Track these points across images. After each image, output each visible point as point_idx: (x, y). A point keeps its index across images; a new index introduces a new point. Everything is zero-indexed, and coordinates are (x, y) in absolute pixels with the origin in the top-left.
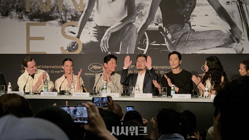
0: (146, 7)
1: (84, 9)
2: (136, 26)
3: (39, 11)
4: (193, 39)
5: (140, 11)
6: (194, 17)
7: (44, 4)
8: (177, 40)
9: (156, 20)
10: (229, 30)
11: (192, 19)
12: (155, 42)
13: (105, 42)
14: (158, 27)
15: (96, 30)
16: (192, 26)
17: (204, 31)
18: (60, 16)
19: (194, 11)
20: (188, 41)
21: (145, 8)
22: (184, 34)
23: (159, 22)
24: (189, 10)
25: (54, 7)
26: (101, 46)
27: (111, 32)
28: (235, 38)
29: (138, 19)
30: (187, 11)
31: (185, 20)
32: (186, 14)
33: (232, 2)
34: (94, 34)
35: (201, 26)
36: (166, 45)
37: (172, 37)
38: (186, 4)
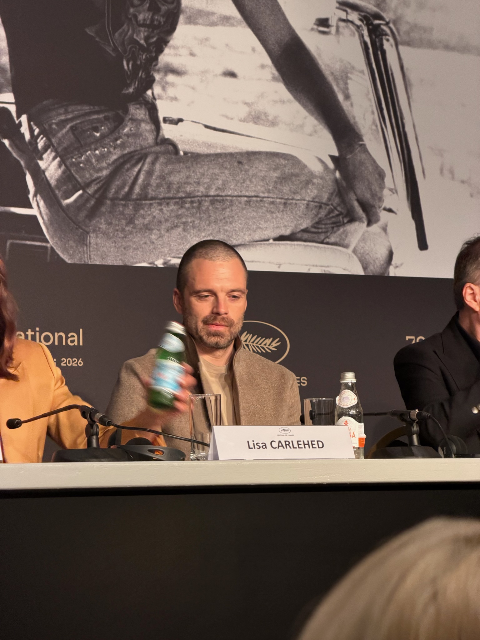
4: (169, 188)
6: (171, 78)
8: (90, 191)
10: (333, 158)
11: (164, 88)
16: (165, 120)
17: (219, 151)
19: (171, 43)
20: (146, 198)
22: (125, 163)
24: (147, 39)
28: (358, 200)
30: (137, 43)
31: (131, 90)
32: (133, 58)
33: (342, 24)
35: (207, 127)
36: (33, 212)
37: (64, 172)
38: (133, 6)
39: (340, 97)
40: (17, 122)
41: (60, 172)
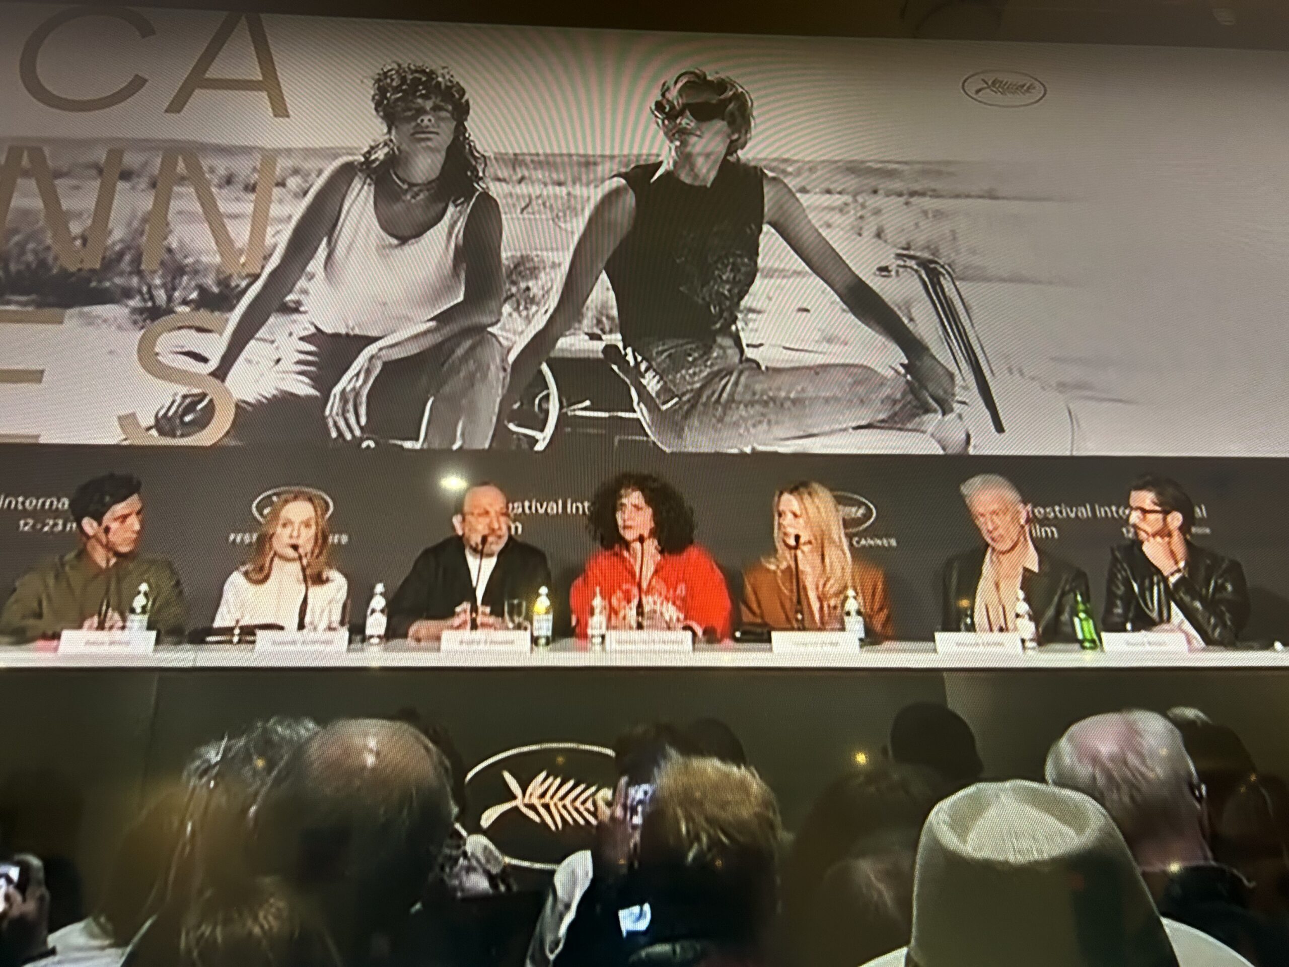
0: (548, 270)
1: (263, 268)
2: (501, 339)
3: (42, 264)
5: (523, 285)
6: (751, 316)
7: (75, 238)
8: (685, 398)
9: (595, 322)
10: (902, 365)
11: (746, 324)
12: (587, 403)
13: (351, 397)
14: (599, 346)
15: (312, 348)
16: (748, 346)
17: (797, 365)
18: (145, 289)
20: (733, 402)
21: (542, 275)
23: (607, 328)
24: (729, 291)
25: (121, 255)
26: (327, 412)
27: (385, 359)
28: (931, 396)
29: (510, 315)
30: (723, 294)
31: (718, 326)
32: (719, 304)
33: (901, 270)
34: (299, 362)
35: (785, 348)
36: (638, 415)
37: (661, 387)
38: (717, 269)
39: (906, 321)
40: (623, 352)
41: (659, 386)
